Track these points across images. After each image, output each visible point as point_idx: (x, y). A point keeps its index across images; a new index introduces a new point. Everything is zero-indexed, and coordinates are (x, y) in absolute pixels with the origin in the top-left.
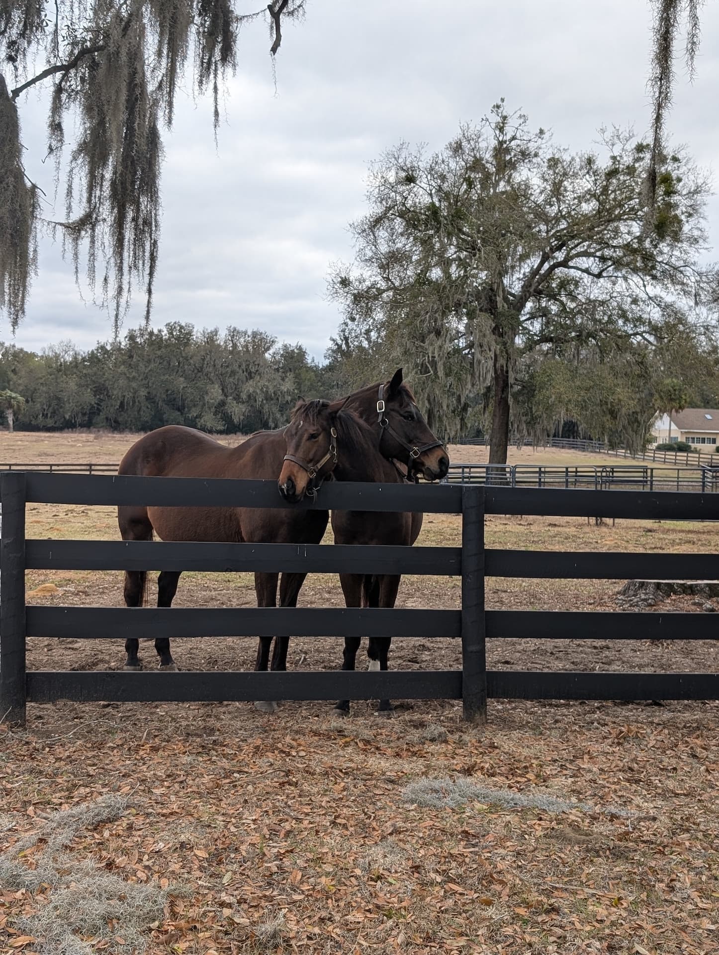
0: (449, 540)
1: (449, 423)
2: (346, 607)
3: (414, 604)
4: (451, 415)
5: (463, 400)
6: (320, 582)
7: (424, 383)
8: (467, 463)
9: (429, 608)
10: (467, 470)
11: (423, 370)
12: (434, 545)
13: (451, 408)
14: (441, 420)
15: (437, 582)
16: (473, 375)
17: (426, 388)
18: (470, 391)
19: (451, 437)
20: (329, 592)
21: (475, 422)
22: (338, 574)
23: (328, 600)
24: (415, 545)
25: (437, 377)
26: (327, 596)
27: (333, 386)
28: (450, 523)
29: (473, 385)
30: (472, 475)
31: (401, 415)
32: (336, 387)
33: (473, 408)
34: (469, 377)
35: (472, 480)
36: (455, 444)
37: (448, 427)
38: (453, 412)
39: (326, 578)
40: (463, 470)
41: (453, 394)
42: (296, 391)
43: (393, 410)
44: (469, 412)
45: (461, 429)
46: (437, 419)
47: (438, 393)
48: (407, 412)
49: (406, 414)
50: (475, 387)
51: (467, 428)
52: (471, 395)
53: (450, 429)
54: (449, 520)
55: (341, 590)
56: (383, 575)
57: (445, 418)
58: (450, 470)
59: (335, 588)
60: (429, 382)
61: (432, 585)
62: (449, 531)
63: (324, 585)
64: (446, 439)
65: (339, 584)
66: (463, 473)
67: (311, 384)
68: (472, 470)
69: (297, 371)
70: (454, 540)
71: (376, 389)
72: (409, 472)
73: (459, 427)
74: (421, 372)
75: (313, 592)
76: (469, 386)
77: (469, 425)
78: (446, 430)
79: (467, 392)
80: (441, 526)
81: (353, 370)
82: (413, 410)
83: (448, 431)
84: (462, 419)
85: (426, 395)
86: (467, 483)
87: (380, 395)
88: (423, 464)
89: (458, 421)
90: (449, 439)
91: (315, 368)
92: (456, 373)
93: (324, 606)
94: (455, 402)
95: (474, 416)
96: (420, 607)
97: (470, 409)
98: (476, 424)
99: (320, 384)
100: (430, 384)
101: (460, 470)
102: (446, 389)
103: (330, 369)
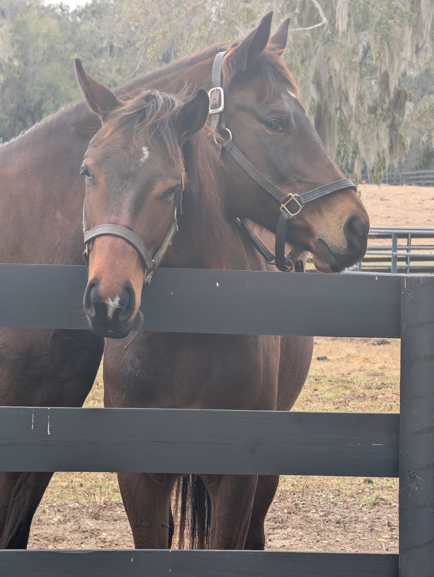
0: (364, 397)
1: (364, 137)
2: (133, 548)
3: (287, 543)
4: (366, 118)
5: (393, 84)
6: (75, 492)
7: (307, 45)
8: (403, 226)
9: (321, 550)
10: (402, 242)
11: (305, 17)
12: (330, 408)
13: (368, 102)
14: (344, 130)
15: (338, 493)
16: (417, 27)
17: (311, 57)
18: (411, 64)
19: (370, 167)
20: (96, 517)
21: (421, 133)
22: (115, 476)
23: (94, 533)
24: (295, 409)
25: (335, 32)
26: (90, 524)
27: (101, 52)
28: (366, 360)
29: (417, 50)
30: (413, 253)
31: (262, 121)
32: (107, 54)
33: (417, 102)
34: (408, 33)
35: (413, 264)
36: (377, 183)
37: (361, 146)
38: (373, 110)
39: (88, 484)
40: (395, 243)
41: (373, 70)
42: (16, 63)
43: (242, 108)
44: (407, 112)
45: (391, 148)
46: (337, 127)
47: (337, 67)
48: (273, 112)
49: (271, 118)
50: (422, 54)
51: (403, 145)
52: (413, 73)
53: (367, 151)
54: (363, 355)
55: (121, 512)
56: (220, 477)
57: (353, 125)
58: (371, 243)
59: (107, 506)
60: (319, 44)
61: (327, 499)
62: (363, 379)
63: (84, 501)
64: (357, 170)
65: (118, 498)
66: (395, 247)
67: (51, 48)
68: (415, 242)
69: (18, 17)
70: (374, 398)
71: (207, 61)
72: (279, 248)
73: (386, 145)
74: (300, 22)
75: (59, 517)
76: (408, 52)
77: (408, 141)
78: (356, 152)
79: (403, 67)
80: (344, 368)
81: (147, 13)
82: (288, 106)
83: (363, 154)
84: (393, 128)
85: (311, 73)
86: (401, 270)
87: (216, 77)
88: (309, 231)
89: (383, 131)
90: (364, 172)
91: (59, 11)
92: (379, 23)
93: (85, 547)
94: (376, 88)
95: (419, 119)
96: (301, 548)
97: (409, 105)
98: (424, 139)
99: (70, 46)
100: (321, 48)
101: (388, 242)
102: (357, 59)
103: (93, 13)
